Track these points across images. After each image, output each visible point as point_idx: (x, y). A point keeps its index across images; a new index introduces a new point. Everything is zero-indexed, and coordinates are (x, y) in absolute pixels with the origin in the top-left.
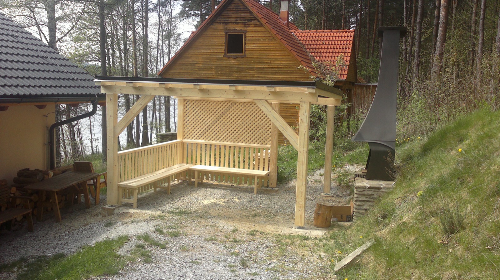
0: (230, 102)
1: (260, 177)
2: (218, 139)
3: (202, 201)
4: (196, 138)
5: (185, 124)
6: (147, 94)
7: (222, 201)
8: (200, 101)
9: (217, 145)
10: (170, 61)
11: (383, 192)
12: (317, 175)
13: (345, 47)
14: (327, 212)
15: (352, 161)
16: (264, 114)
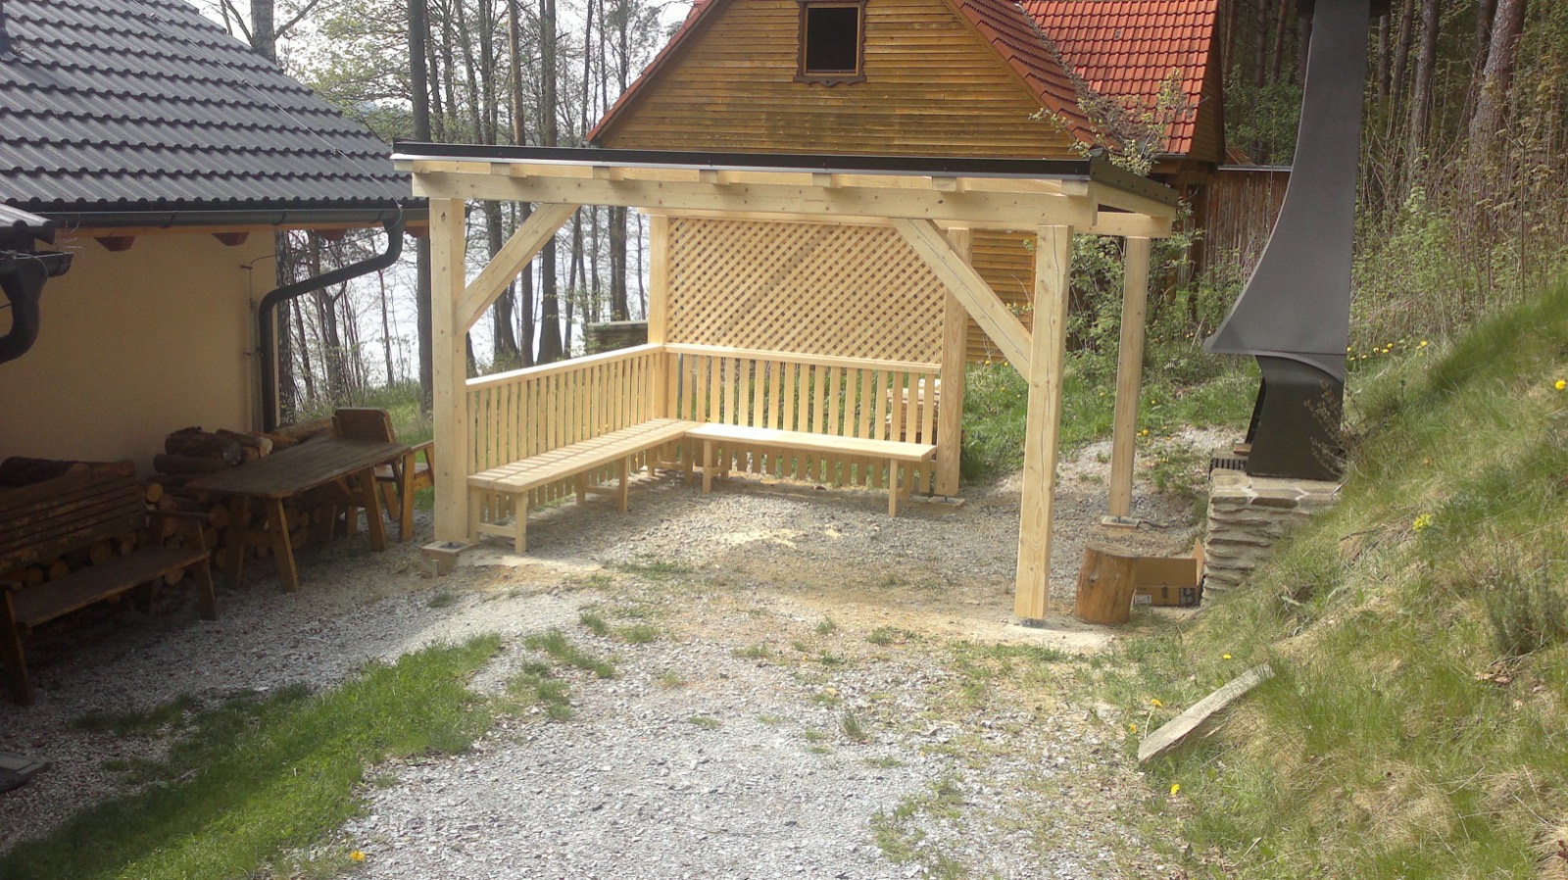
0: (813, 226)
1: (905, 464)
2: (776, 343)
3: (727, 535)
4: (708, 340)
5: (671, 295)
6: (553, 201)
7: (787, 537)
8: (721, 222)
9: (774, 362)
10: (626, 95)
11: (1300, 514)
12: (1090, 459)
13: (1186, 48)
14: (1118, 575)
15: (1201, 417)
16: (923, 266)
